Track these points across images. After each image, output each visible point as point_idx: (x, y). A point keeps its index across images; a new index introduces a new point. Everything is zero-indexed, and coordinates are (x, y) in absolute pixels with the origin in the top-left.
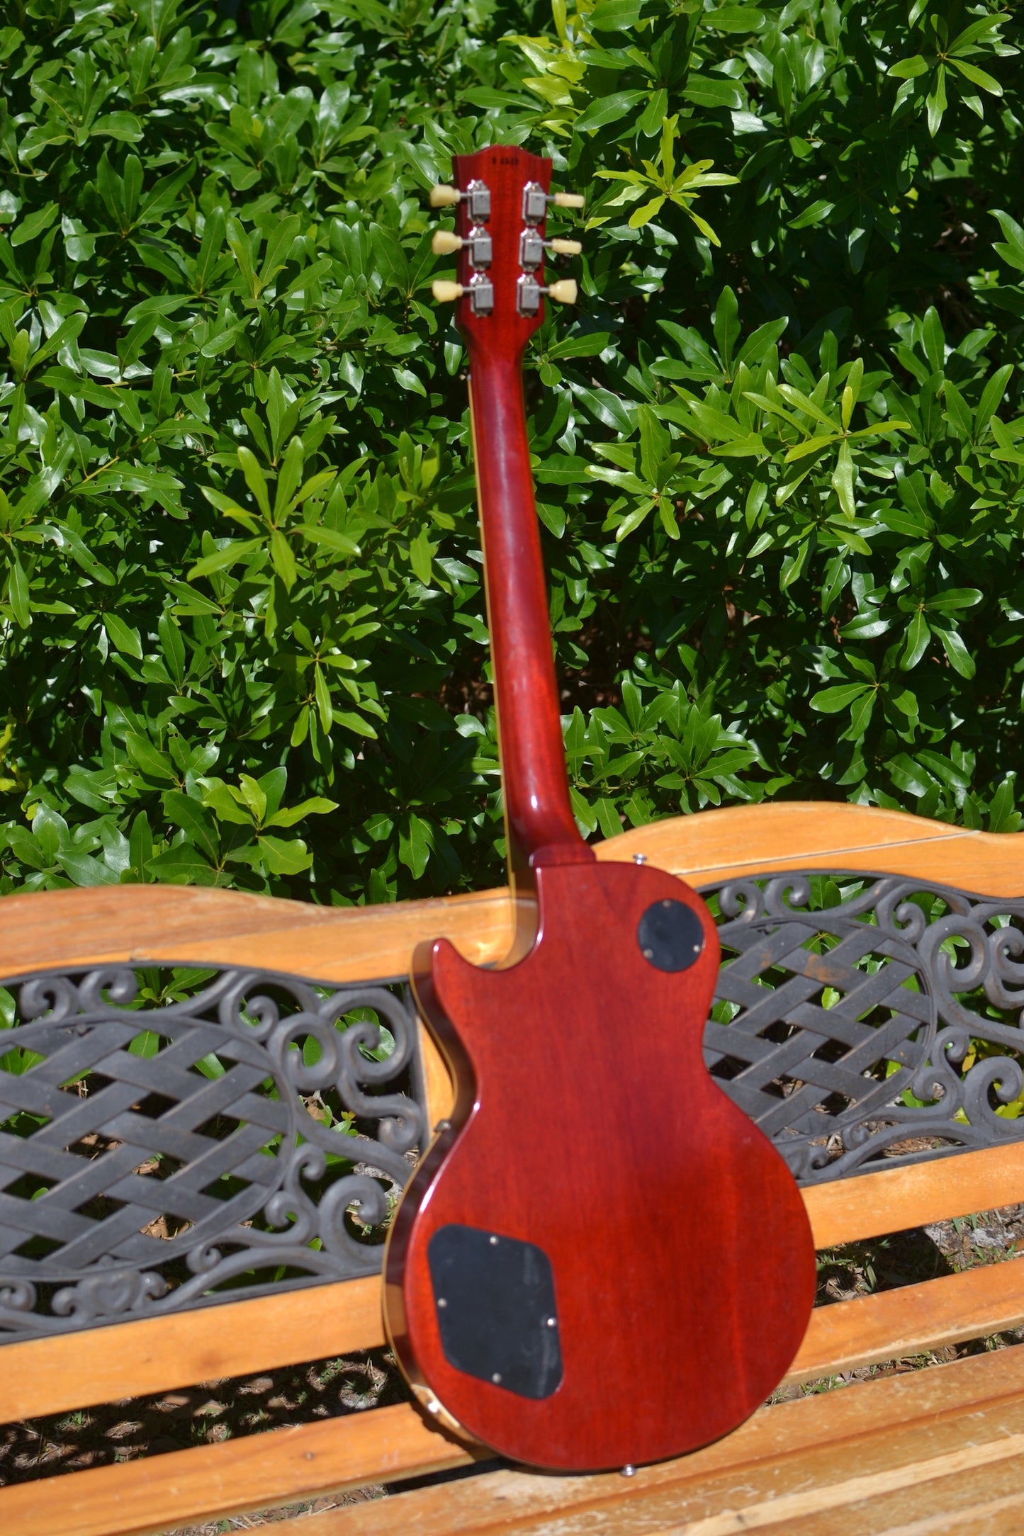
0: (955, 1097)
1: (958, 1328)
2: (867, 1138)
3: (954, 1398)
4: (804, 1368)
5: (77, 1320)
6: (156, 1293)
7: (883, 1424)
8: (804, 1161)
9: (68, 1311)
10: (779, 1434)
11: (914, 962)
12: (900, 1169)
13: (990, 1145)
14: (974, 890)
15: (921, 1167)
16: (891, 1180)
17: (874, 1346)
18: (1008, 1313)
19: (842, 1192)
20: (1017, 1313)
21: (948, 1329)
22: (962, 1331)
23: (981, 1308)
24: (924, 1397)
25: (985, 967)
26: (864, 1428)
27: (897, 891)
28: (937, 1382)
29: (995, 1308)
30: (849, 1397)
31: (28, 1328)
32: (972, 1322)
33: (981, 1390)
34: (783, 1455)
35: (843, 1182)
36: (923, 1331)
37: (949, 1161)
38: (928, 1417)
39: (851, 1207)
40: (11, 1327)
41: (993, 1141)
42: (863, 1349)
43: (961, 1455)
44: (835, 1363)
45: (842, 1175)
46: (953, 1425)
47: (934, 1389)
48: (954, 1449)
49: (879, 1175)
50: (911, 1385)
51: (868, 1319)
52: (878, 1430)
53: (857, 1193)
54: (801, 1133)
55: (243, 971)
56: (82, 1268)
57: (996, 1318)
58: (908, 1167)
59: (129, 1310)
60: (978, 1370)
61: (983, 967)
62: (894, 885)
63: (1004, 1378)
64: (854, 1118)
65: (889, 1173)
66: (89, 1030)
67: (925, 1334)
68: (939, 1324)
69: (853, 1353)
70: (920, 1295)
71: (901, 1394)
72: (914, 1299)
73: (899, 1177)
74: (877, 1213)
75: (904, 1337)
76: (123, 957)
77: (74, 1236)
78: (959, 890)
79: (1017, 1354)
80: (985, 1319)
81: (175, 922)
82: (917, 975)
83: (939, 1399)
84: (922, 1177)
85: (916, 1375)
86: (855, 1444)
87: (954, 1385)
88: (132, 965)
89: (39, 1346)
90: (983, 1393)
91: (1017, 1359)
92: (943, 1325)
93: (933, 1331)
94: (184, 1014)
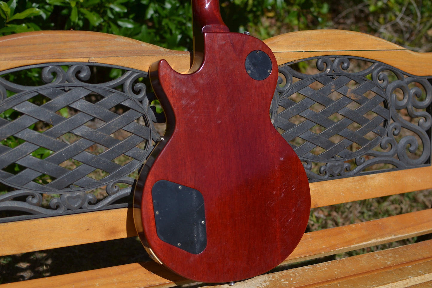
0: (395, 149)
1: (395, 236)
2: (364, 161)
3: (398, 260)
4: (341, 247)
5: (60, 211)
6: (92, 202)
7: (374, 269)
8: (342, 168)
9: (56, 207)
10: (336, 271)
11: (384, 96)
12: (375, 174)
13: (405, 168)
14: (406, 71)
15: (382, 174)
16: (372, 178)
17: (365, 241)
18: (411, 231)
19: (354, 181)
20: (414, 232)
21: (391, 236)
22: (396, 237)
23: (402, 229)
24: (387, 260)
25: (408, 101)
26: (367, 270)
27: (380, 68)
28: (391, 255)
29: (407, 229)
30: (359, 259)
31: (39, 213)
32: (399, 234)
33: (407, 258)
34: (338, 279)
35: (355, 177)
36: (382, 236)
37: (392, 173)
38: (390, 267)
39: (358, 188)
40: (31, 212)
41: (407, 167)
42: (361, 242)
43: (407, 281)
44: (352, 246)
45: (355, 175)
46: (400, 270)
47: (390, 257)
48: (404, 278)
49: (367, 176)
50: (381, 255)
51: (363, 231)
52: (372, 271)
53: (360, 182)
54: (342, 157)
55: (134, 71)
56: (62, 189)
57: (408, 233)
58: (378, 174)
59: (81, 208)
60: (404, 251)
61: (407, 101)
62: (379, 66)
63: (414, 254)
64: (361, 153)
65: (371, 175)
66: (70, 90)
67: (383, 237)
68: (388, 234)
69: (358, 243)
70: (380, 223)
71: (379, 258)
72: (378, 224)
73: (375, 177)
74: (366, 190)
75: (376, 238)
76: (86, 60)
77: (60, 176)
78: (401, 70)
79: (417, 246)
80: (403, 233)
81: (108, 49)
82: (384, 102)
83: (392, 261)
84: (382, 178)
85: (383, 252)
86: (365, 276)
87: (397, 256)
88: (89, 64)
89: (43, 221)
90: (408, 259)
91: (418, 248)
92: (390, 234)
93: (386, 236)
94: (108, 87)
